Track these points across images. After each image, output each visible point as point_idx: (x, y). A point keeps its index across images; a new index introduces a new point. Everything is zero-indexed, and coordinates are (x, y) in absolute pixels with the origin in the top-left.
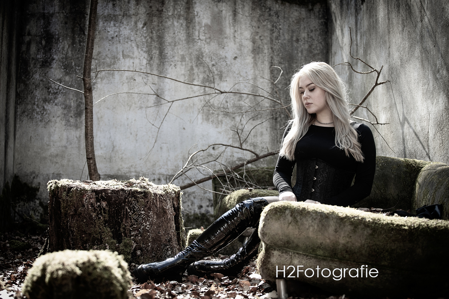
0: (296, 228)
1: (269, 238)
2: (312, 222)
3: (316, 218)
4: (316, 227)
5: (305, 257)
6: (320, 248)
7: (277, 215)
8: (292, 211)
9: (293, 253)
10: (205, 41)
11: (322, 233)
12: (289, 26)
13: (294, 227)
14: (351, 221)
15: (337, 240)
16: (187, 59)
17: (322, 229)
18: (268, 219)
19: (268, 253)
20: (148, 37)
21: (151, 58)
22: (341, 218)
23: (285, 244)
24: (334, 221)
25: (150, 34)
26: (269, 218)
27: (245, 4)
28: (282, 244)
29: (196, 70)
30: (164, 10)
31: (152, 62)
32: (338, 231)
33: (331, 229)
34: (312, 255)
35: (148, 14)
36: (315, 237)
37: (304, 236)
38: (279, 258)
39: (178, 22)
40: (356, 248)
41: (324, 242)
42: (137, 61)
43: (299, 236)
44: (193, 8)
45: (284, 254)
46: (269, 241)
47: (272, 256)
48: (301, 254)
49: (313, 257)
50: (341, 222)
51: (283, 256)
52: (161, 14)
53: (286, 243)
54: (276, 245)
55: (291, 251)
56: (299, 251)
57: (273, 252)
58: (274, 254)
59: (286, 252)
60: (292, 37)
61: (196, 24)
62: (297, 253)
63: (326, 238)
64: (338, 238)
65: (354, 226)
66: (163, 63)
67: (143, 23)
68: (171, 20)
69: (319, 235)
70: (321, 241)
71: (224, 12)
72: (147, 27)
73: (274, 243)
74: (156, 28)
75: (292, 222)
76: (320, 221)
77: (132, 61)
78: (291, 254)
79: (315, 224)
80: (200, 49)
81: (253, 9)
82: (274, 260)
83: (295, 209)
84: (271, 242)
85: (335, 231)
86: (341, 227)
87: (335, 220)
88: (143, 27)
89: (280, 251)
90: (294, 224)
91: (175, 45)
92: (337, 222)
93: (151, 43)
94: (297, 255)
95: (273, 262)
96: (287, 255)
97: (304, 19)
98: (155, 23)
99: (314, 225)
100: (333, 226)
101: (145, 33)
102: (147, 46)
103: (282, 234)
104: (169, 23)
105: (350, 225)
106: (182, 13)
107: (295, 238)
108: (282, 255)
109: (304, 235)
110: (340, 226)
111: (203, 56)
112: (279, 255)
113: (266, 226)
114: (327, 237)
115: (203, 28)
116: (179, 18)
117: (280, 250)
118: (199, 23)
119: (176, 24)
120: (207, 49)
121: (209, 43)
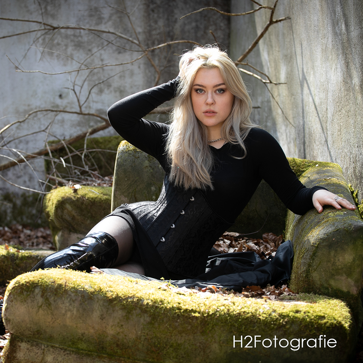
0: (48, 313)
1: (14, 326)
2: (71, 304)
3: (76, 300)
4: (75, 312)
5: (62, 351)
6: (81, 340)
7: (23, 295)
8: (43, 290)
9: (46, 346)
11: (83, 321)
13: (46, 312)
14: (122, 303)
15: (104, 330)
17: (83, 315)
18: (11, 300)
19: (14, 345)
22: (110, 299)
23: (34, 334)
24: (99, 304)
26: (12, 298)
28: (31, 334)
32: (105, 318)
33: (96, 315)
34: (72, 349)
36: (75, 326)
37: (60, 324)
38: (27, 352)
40: (130, 341)
41: (86, 332)
43: (52, 324)
45: (34, 348)
46: (14, 330)
47: (18, 350)
48: (57, 347)
49: (73, 351)
50: (109, 305)
51: (33, 349)
53: (36, 333)
54: (23, 335)
55: (44, 343)
56: (54, 344)
57: (20, 344)
58: (21, 348)
59: (37, 345)
62: (52, 347)
63: (89, 328)
64: (106, 327)
65: (126, 311)
69: (80, 323)
70: (83, 331)
73: (20, 333)
75: (43, 306)
76: (81, 304)
78: (43, 347)
79: (74, 308)
82: (21, 356)
83: (47, 286)
84: (16, 331)
85: (101, 318)
86: (109, 312)
87: (101, 303)
89: (29, 343)
90: (45, 307)
92: (103, 305)
94: (51, 349)
95: (20, 358)
96: (38, 350)
99: (72, 309)
100: (98, 311)
103: (30, 321)
105: (121, 309)
107: (47, 327)
108: (31, 348)
109: (59, 322)
110: (107, 311)
112: (28, 349)
113: (9, 309)
114: (90, 326)
117: (29, 341)
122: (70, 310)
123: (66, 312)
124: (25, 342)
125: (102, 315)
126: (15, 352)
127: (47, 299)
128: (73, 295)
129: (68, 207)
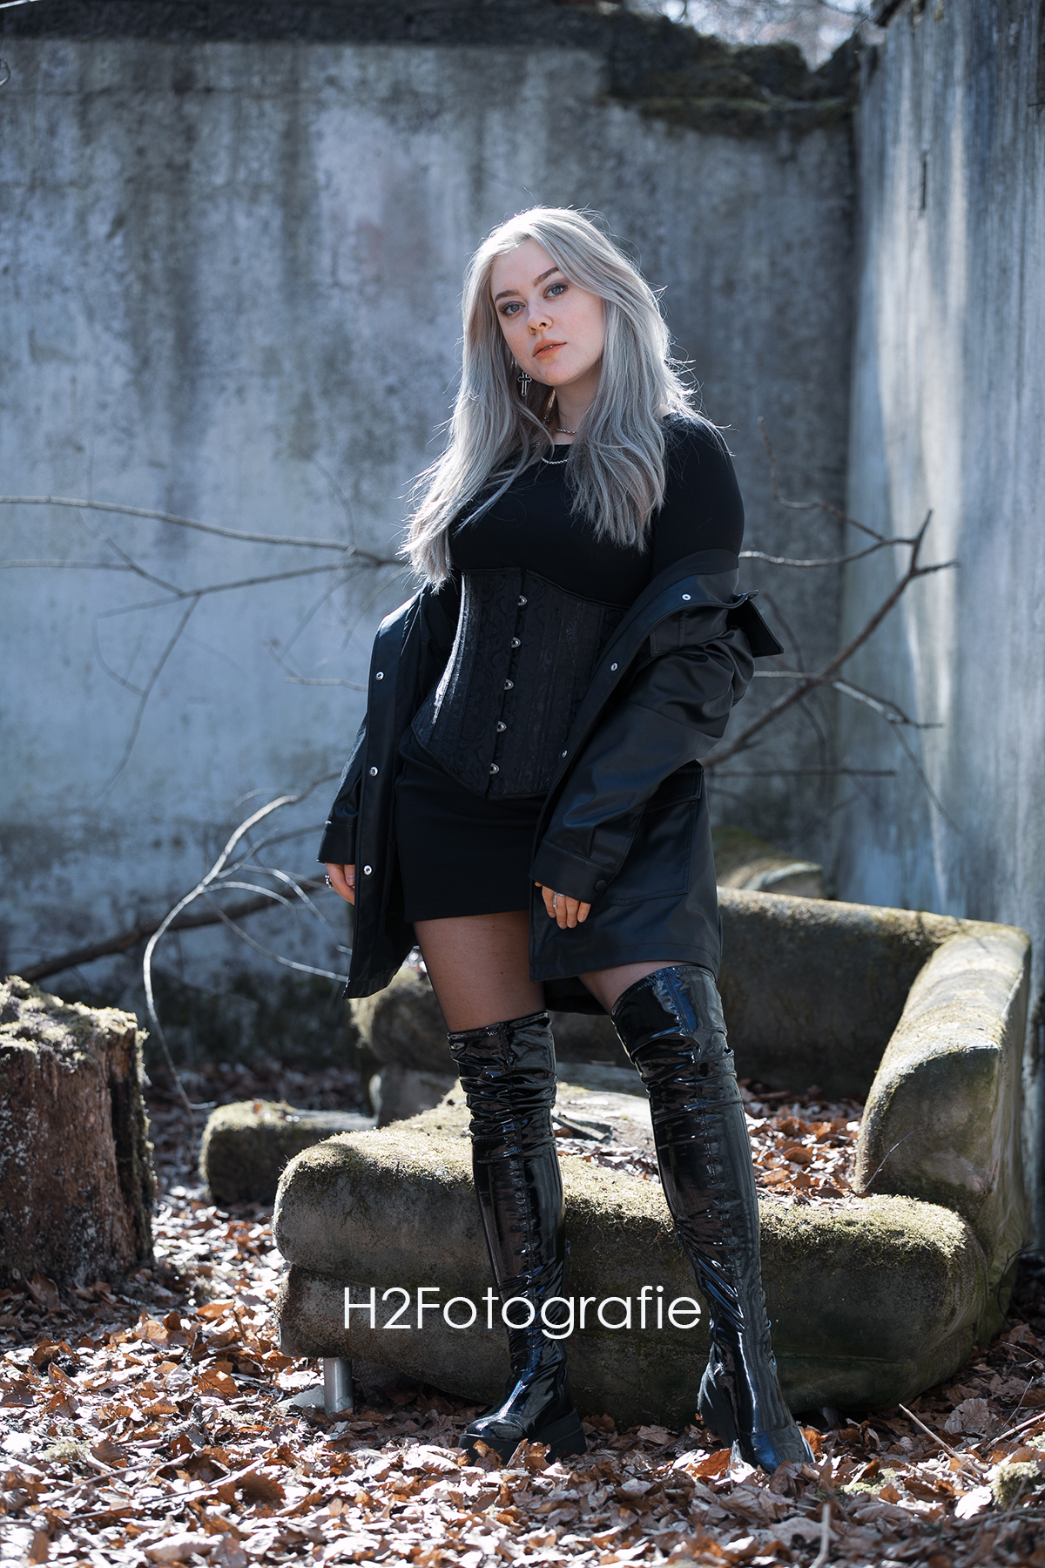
0: (364, 1226)
2: (408, 1209)
3: (418, 1198)
4: (417, 1224)
8: (355, 1180)
10: (361, 292)
11: (433, 1240)
12: (696, 230)
13: (359, 1223)
16: (288, 366)
17: (433, 1228)
19: (297, 1285)
20: (131, 278)
21: (144, 362)
24: (464, 1207)
25: (141, 265)
27: (520, 138)
28: (331, 1266)
29: (321, 411)
30: (196, 165)
31: (146, 377)
35: (130, 180)
36: (417, 1251)
37: (387, 1247)
39: (249, 214)
42: (87, 373)
43: (373, 1247)
44: (310, 154)
47: (307, 1295)
52: (181, 179)
54: (315, 1266)
57: (309, 1284)
58: (312, 1291)
60: (708, 272)
61: (325, 223)
63: (446, 1254)
66: (193, 381)
67: (110, 215)
68: (224, 207)
69: (427, 1245)
71: (435, 173)
72: (126, 237)
73: (310, 1262)
74: (164, 240)
75: (354, 1211)
76: (428, 1208)
77: (67, 372)
79: (414, 1215)
80: (340, 326)
81: (553, 160)
82: (311, 1308)
88: (111, 236)
90: (359, 1215)
91: (239, 310)
93: (143, 299)
95: (308, 1312)
97: (757, 196)
98: (159, 220)
99: (412, 1219)
101: (121, 260)
102: (128, 314)
103: (329, 1242)
104: (216, 218)
106: (267, 176)
107: (363, 1253)
108: (331, 1293)
109: (387, 1244)
111: (350, 355)
114: (447, 1251)
115: (351, 240)
116: (254, 199)
117: (326, 1279)
118: (335, 218)
119: (242, 221)
120: (364, 326)
121: (373, 302)
122: (406, 1220)
123: (399, 1223)
124: (320, 1280)
125: (468, 1230)
126: (300, 1300)
127: (362, 1199)
128: (412, 1189)
129: (404, 1011)
